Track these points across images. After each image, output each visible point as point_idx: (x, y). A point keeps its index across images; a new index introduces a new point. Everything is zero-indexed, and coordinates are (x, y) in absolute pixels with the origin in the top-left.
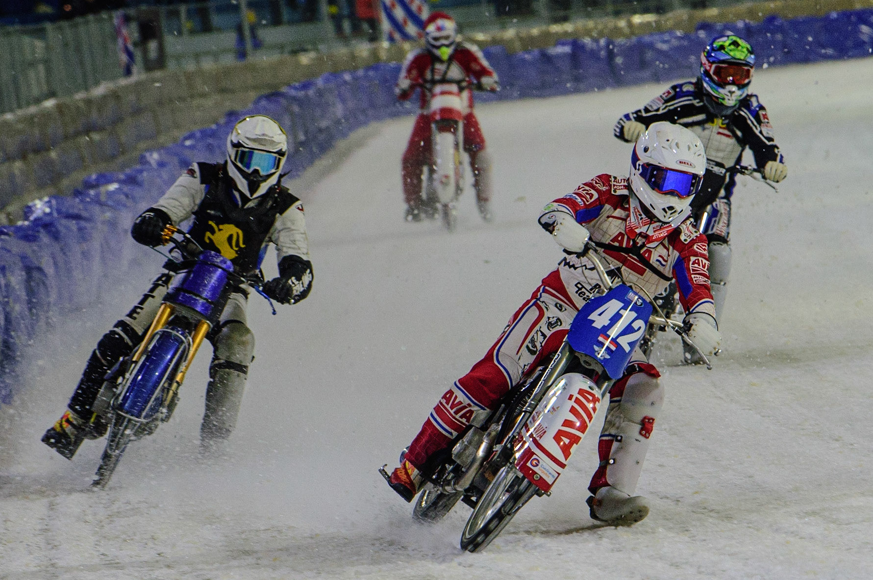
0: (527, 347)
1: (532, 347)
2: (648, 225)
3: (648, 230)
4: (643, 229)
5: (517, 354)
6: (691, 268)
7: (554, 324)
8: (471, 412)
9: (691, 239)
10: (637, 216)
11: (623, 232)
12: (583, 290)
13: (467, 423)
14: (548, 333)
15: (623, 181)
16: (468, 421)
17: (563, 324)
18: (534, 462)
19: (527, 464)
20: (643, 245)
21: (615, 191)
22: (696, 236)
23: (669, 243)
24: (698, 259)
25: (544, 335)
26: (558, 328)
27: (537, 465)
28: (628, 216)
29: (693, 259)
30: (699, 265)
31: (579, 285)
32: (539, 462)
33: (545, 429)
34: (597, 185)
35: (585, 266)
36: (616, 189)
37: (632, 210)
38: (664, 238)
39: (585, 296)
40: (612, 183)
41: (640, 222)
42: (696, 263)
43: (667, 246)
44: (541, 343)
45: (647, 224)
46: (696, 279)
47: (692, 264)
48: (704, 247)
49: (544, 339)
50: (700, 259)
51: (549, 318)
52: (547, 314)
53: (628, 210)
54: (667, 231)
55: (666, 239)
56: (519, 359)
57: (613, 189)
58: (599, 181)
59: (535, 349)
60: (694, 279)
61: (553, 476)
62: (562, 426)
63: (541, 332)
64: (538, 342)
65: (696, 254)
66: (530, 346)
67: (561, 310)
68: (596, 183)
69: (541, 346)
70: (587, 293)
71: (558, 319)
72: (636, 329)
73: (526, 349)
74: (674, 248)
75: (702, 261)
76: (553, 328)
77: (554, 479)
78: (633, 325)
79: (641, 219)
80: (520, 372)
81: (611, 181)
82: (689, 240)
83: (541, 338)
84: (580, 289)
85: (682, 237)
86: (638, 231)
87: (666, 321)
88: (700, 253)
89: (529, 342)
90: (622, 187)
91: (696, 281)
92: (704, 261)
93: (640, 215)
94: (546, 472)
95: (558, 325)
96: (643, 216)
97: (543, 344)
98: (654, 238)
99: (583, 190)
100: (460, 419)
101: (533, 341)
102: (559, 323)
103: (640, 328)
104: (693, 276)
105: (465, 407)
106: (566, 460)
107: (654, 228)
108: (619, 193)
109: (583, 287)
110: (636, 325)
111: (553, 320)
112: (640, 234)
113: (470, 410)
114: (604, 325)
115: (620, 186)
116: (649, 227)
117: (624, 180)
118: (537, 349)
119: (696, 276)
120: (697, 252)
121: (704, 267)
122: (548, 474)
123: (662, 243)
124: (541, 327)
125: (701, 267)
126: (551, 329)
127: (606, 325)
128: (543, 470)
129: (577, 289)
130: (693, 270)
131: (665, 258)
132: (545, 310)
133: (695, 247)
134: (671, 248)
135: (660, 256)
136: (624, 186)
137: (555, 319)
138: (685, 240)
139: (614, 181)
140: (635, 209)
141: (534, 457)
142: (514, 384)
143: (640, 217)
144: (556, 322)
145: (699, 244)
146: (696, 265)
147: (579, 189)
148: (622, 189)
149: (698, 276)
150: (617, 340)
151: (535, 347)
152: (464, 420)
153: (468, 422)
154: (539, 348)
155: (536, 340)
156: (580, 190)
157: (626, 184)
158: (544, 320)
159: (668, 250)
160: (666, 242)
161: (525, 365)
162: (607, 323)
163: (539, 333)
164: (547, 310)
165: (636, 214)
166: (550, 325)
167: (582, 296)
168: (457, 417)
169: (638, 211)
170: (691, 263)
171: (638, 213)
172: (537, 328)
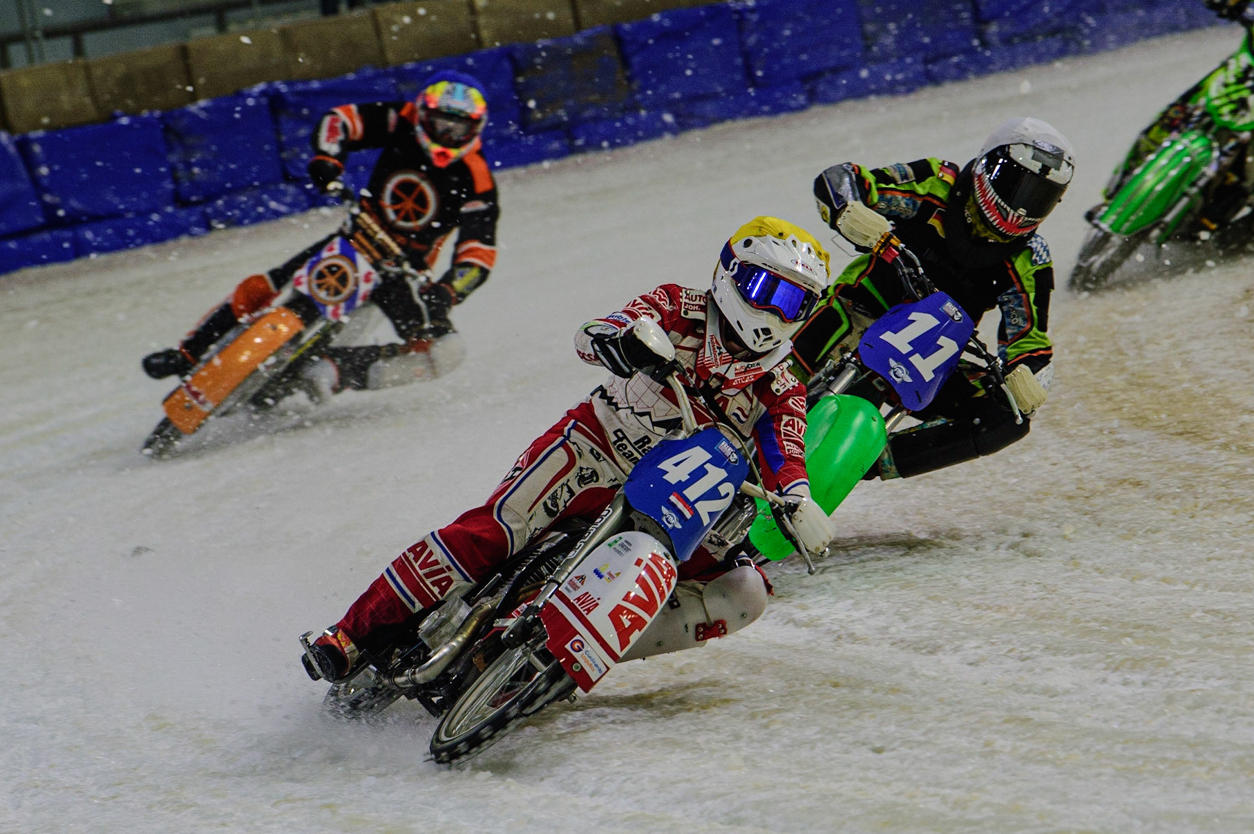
0: (545, 504)
1: (552, 505)
2: (729, 365)
3: (727, 370)
4: (721, 370)
5: (529, 511)
6: (782, 431)
7: (587, 478)
8: (450, 581)
9: (785, 389)
10: (714, 349)
11: (692, 368)
12: (625, 442)
13: (439, 596)
14: (578, 490)
15: (698, 298)
16: (442, 593)
17: (601, 479)
18: (576, 645)
19: (566, 646)
20: (719, 389)
21: (686, 313)
22: (794, 387)
23: (754, 391)
24: (793, 420)
25: (571, 491)
26: (593, 485)
27: (580, 650)
28: (702, 346)
29: (786, 418)
30: (794, 429)
31: (619, 434)
32: (583, 647)
33: (597, 601)
34: (661, 303)
35: (632, 408)
36: (688, 309)
37: (708, 339)
38: (748, 385)
39: (626, 451)
40: (683, 300)
41: (718, 357)
42: (790, 425)
43: (751, 395)
44: (566, 502)
45: (728, 363)
46: (789, 447)
47: (785, 426)
48: (802, 403)
49: (571, 497)
50: (796, 419)
51: (581, 469)
52: (580, 463)
53: (703, 336)
54: (755, 376)
55: (751, 386)
56: (531, 518)
57: (683, 310)
58: (664, 296)
59: (555, 509)
60: (787, 448)
61: (600, 670)
62: (623, 600)
63: (568, 487)
64: (562, 499)
65: (791, 413)
66: (549, 503)
67: (597, 459)
68: (660, 299)
69: (565, 506)
70: (630, 448)
71: (594, 473)
72: (723, 495)
73: (542, 507)
74: (759, 399)
75: (798, 422)
76: (585, 484)
77: (600, 675)
78: (719, 488)
79: (719, 354)
80: (527, 537)
81: (681, 297)
82: (782, 391)
83: (566, 496)
84: (620, 439)
85: (774, 386)
86: (713, 370)
87: (765, 493)
88: (797, 412)
89: (549, 498)
90: (697, 308)
91: (788, 450)
92: (801, 423)
93: (719, 348)
94: (591, 662)
95: (593, 480)
96: (723, 350)
97: (568, 504)
98: (734, 384)
99: (639, 309)
100: (431, 586)
101: (554, 498)
102: (595, 478)
103: (727, 495)
104: (785, 443)
105: (441, 571)
106: (621, 651)
107: (736, 369)
108: (692, 315)
109: (625, 437)
110: (723, 489)
111: (586, 473)
112: (717, 376)
113: (449, 577)
114: (680, 481)
115: (693, 305)
116: (729, 368)
117: (700, 296)
118: (558, 510)
119: (789, 443)
120: (792, 409)
121: (799, 431)
122: (593, 665)
123: (744, 391)
124: (568, 480)
125: (796, 432)
126: (583, 485)
127: (683, 481)
128: (588, 659)
129: (616, 439)
130: (786, 435)
131: (746, 413)
132: (577, 456)
133: (790, 401)
134: (755, 399)
135: (739, 408)
136: (700, 306)
137: (590, 471)
138: (778, 390)
139: (686, 298)
140: (712, 339)
141: (578, 637)
142: (514, 552)
143: (718, 351)
144: (591, 476)
145: (796, 398)
146: (789, 428)
147: (634, 305)
148: (695, 310)
149: (792, 444)
150: (696, 505)
151: (557, 506)
152: (436, 590)
153: (442, 596)
154: (561, 508)
155: (558, 496)
156: (635, 308)
157: (702, 303)
158: (575, 470)
159: (751, 401)
160: (750, 391)
161: (536, 529)
162: (685, 478)
163: (565, 489)
164: (580, 456)
165: (713, 346)
166: (582, 480)
167: (621, 450)
168: (428, 582)
169: (717, 342)
170: (783, 423)
171: (716, 345)
172: (563, 480)
